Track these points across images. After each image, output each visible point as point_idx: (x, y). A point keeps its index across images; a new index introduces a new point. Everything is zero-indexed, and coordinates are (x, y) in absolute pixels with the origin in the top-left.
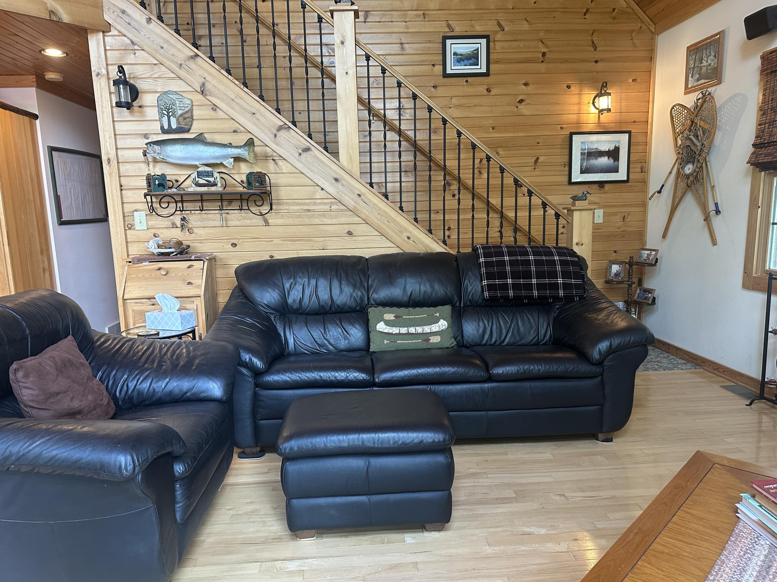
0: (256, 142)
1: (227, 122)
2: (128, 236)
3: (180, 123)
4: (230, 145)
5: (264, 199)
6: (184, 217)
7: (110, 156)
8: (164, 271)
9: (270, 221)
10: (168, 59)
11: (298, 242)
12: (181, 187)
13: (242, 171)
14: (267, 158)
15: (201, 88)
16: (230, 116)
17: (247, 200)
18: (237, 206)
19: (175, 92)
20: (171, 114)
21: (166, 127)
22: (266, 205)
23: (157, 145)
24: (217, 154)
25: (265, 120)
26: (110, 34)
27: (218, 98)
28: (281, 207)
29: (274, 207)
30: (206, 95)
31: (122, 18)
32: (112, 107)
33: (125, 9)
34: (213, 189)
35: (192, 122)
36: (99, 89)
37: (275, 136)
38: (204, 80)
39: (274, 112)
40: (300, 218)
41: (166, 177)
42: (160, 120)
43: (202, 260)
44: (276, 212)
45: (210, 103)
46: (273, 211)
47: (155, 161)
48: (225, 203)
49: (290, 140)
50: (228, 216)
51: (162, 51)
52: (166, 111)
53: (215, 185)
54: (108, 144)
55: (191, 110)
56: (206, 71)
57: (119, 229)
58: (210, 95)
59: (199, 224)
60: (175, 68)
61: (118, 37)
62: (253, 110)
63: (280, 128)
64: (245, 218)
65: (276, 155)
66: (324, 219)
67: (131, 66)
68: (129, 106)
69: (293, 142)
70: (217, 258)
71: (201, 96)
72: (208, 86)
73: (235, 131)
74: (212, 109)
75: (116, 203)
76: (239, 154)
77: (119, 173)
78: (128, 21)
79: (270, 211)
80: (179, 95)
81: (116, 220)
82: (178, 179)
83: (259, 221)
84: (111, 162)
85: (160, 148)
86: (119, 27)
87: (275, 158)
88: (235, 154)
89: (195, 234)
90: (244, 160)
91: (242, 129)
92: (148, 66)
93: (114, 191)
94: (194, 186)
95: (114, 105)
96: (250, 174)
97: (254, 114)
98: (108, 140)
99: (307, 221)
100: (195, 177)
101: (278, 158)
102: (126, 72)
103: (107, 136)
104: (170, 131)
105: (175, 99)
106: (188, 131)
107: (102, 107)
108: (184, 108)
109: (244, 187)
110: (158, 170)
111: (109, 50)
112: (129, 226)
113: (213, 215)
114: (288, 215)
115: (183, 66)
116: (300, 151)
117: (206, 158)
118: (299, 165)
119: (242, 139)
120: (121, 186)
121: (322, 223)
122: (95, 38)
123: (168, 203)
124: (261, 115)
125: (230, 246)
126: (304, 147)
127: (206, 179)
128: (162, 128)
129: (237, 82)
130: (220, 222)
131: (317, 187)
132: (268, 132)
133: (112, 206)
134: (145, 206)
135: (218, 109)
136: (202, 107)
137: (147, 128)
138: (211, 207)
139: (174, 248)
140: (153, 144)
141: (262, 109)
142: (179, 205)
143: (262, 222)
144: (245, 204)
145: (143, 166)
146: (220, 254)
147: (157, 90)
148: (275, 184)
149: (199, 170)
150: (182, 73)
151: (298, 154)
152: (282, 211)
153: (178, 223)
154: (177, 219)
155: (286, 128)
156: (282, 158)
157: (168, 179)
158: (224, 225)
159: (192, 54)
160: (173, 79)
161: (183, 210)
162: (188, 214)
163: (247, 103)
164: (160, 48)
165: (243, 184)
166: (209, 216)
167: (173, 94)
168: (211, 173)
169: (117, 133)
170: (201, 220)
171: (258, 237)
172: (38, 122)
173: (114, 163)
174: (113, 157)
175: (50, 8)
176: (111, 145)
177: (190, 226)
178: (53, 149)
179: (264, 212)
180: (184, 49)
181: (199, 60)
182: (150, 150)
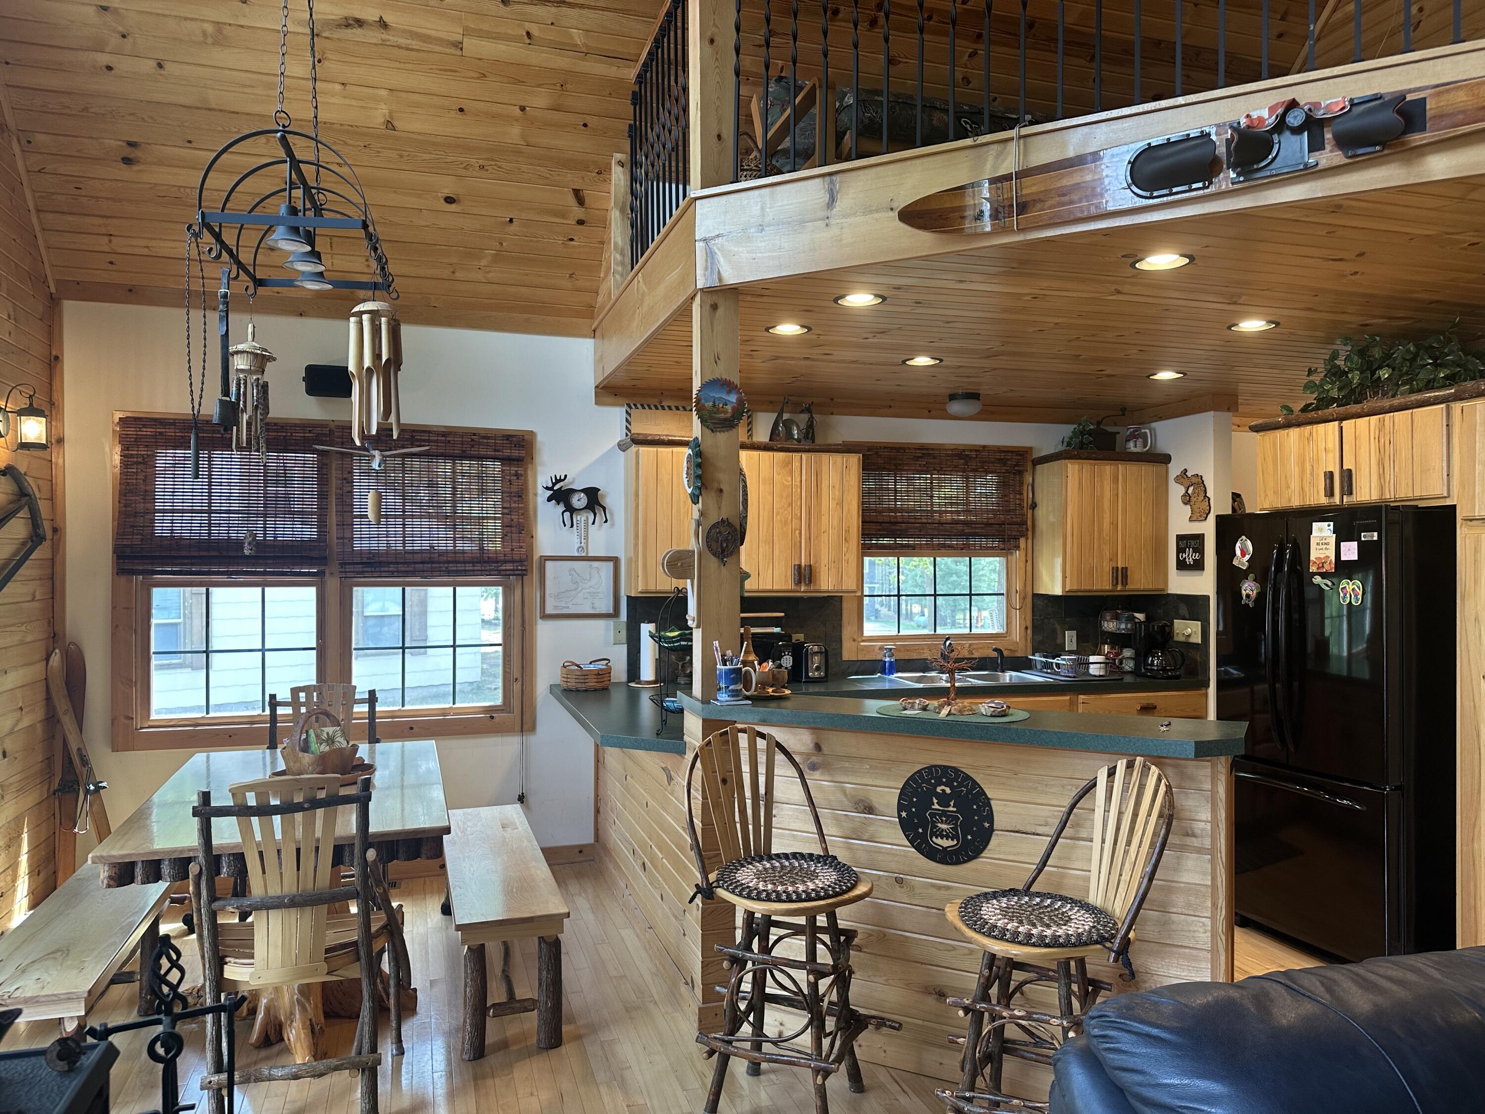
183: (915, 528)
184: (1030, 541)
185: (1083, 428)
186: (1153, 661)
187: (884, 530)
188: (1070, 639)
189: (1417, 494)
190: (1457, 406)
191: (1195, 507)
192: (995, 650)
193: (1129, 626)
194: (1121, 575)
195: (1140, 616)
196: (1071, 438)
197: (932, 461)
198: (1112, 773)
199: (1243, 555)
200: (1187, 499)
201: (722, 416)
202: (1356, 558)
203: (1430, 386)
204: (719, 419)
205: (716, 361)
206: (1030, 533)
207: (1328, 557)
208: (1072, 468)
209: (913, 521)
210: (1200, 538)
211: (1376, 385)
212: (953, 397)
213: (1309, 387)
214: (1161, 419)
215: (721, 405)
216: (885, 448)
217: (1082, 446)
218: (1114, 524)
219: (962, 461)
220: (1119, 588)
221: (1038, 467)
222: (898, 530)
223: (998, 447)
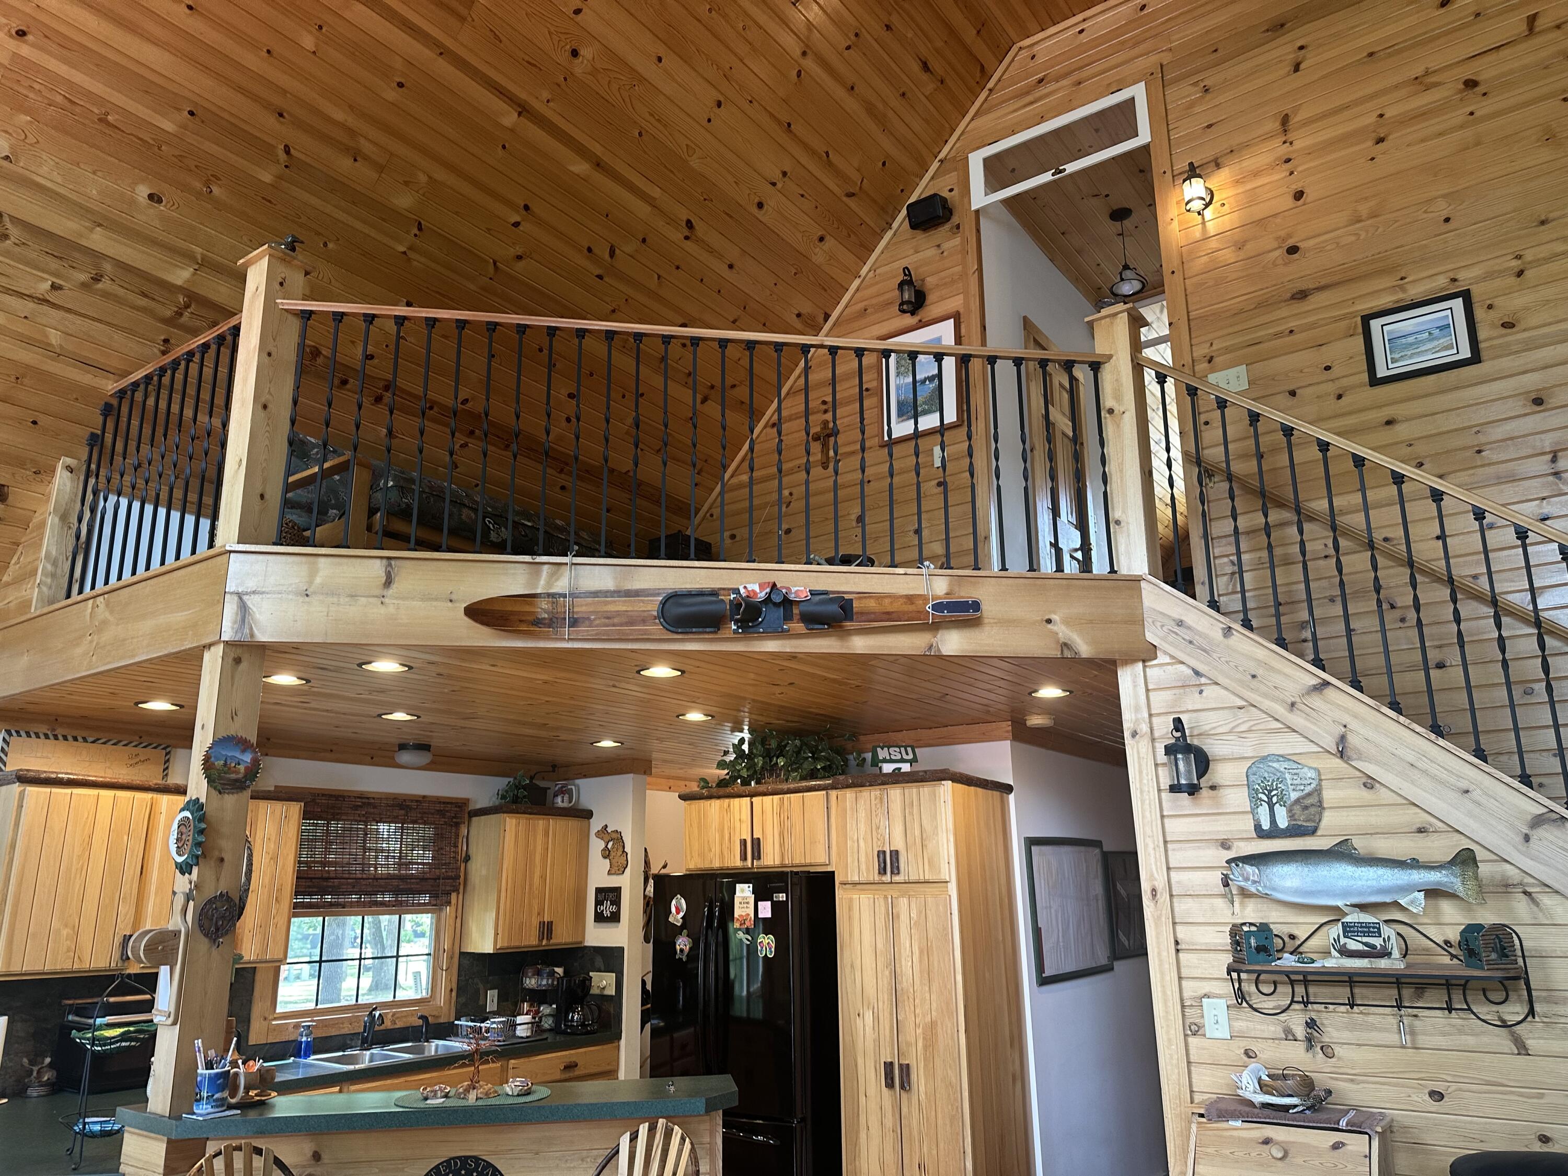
0: (1480, 854)
1: (1401, 812)
2: (1192, 1051)
3: (1296, 817)
4: (1414, 864)
5: (1509, 988)
6: (1312, 1019)
7: (1156, 884)
8: (1279, 1150)
9: (1532, 1044)
10: (1265, 696)
12: (1301, 950)
13: (1447, 919)
14: (1509, 890)
15: (1337, 745)
16: (1405, 799)
17: (1465, 989)
18: (1440, 1001)
19: (1282, 756)
20: (1275, 800)
21: (1266, 825)
22: (1515, 1002)
23: (1252, 865)
24: (1384, 883)
25: (1498, 805)
26: (1155, 662)
27: (1377, 763)
28: (1559, 1010)
29: (1538, 1008)
30: (1349, 758)
31: (1177, 634)
32: (1159, 790)
33: (1183, 618)
34: (1382, 964)
35: (1321, 814)
36: (1136, 760)
37: (1527, 838)
38: (1343, 730)
39: (1516, 784)
41: (1271, 930)
42: (1253, 812)
43: (1366, 1133)
44: (1545, 1020)
45: (1358, 774)
46: (1537, 1019)
47: (1244, 893)
48: (1407, 994)
50: (1417, 1023)
51: (1254, 682)
52: (1264, 793)
53: (1385, 953)
54: (1153, 860)
55: (1318, 791)
56: (1346, 710)
57: (1173, 1032)
58: (1359, 759)
59: (1346, 1036)
60: (1280, 710)
61: (1169, 667)
62: (1464, 785)
63: (1537, 822)
64: (1461, 1032)
65: (1533, 881)
67: (1195, 715)
68: (1193, 790)
70: (1395, 1124)
71: (1339, 761)
72: (1352, 739)
73: (1420, 831)
74: (1365, 785)
75: (1168, 979)
76: (1439, 883)
77: (1173, 917)
78: (1187, 638)
79: (1530, 1018)
80: (1291, 763)
81: (1167, 1012)
82: (1295, 932)
83: (1500, 1040)
84: (1158, 896)
85: (1257, 871)
86: (1172, 650)
87: (1529, 889)
88: (1428, 883)
89: (1339, 1058)
90: (1452, 896)
91: (1440, 824)
92: (1226, 711)
93: (1165, 954)
94: (1337, 955)
95: (1165, 787)
96: (1472, 927)
97: (1467, 792)
98: (1152, 852)
100: (1339, 936)
101: (1538, 889)
102: (1186, 727)
103: (1151, 846)
104: (1274, 833)
105: (1282, 769)
106: (1313, 832)
107: (1142, 792)
108: (1302, 788)
109: (1453, 957)
110: (1251, 913)
111: (1154, 690)
112: (1192, 1027)
113: (1378, 1018)
115: (1300, 706)
117: (1360, 894)
119: (1443, 848)
120: (1177, 943)
122: (1129, 673)
123: (1275, 984)
124: (1485, 794)
125: (1427, 1097)
127: (1365, 940)
128: (1258, 827)
129: (1419, 729)
130: (1397, 1036)
132: (1504, 829)
133: (1159, 984)
134: (1227, 989)
135: (1377, 785)
136: (1341, 784)
137: (1226, 829)
138: (1374, 999)
139: (1296, 1094)
140: (1243, 863)
141: (1488, 781)
142: (1300, 989)
143: (1508, 1045)
144: (1457, 998)
145: (1220, 903)
146: (1405, 1116)
147: (1246, 755)
148: (1536, 950)
149: (1348, 919)
150: (1296, 720)
152: (1562, 1020)
153: (1300, 1031)
154: (1297, 1020)
155: (1554, 821)
156: (1548, 890)
157: (1275, 933)
158: (1409, 1045)
159: (1315, 681)
160: (1277, 731)
161: (1308, 1003)
162: (1319, 1011)
163: (1446, 769)
164: (1250, 677)
165: (1449, 949)
166: (1370, 1019)
167: (1279, 761)
168: (1374, 928)
169: (1168, 839)
170: (1352, 1027)
171: (1500, 1080)
172: (1012, 797)
173: (1164, 897)
174: (1161, 883)
175: (1062, 640)
176: (1159, 864)
177: (1326, 1039)
178: (1031, 843)
179: (1512, 1019)
180: (1298, 674)
181: (1329, 692)
182: (1236, 874)
183: (348, 884)
184: (461, 896)
185: (520, 782)
186: (573, 1017)
187: (314, 887)
188: (492, 999)
189: (808, 861)
190: (833, 793)
191: (613, 861)
192: (421, 1017)
193: (550, 982)
194: (547, 929)
195: (559, 971)
196: (507, 791)
197: (372, 810)
198: (634, 1138)
199: (678, 912)
200: (606, 854)
201: (233, 776)
202: (769, 915)
203: (813, 775)
204: (229, 780)
205: (234, 715)
206: (462, 887)
207: (748, 915)
208: (511, 823)
209: (347, 876)
210: (617, 890)
211: (772, 769)
212: (403, 747)
213: (721, 765)
214: (585, 776)
215: (233, 765)
216: (323, 795)
217: (516, 800)
218: (543, 877)
219: (403, 812)
220: (544, 942)
221: (474, 819)
222: (330, 887)
223: (438, 798)
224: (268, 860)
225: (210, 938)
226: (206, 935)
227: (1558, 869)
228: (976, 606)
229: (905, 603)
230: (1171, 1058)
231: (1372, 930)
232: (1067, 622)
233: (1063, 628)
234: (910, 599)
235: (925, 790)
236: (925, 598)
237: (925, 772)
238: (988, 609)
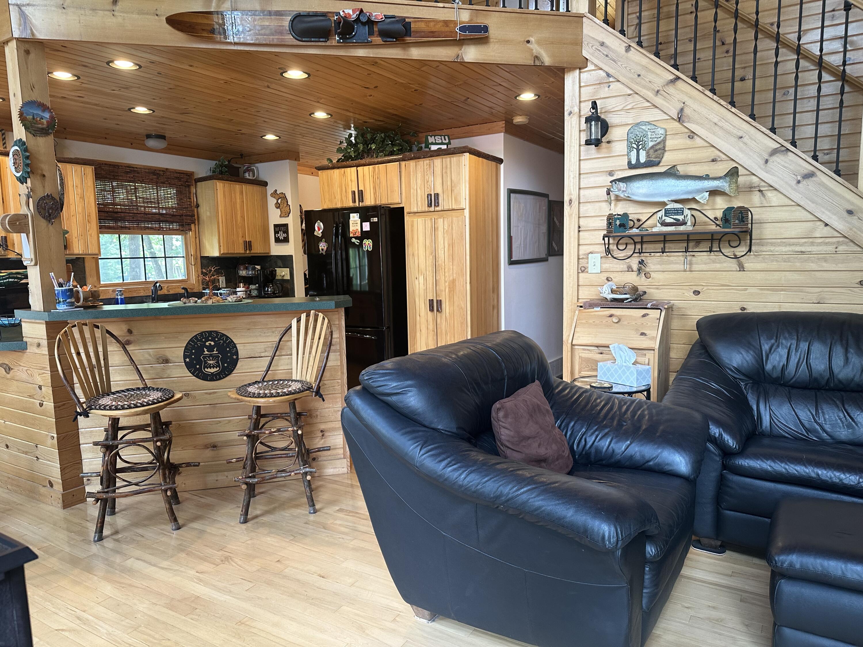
0: (741, 171)
1: (705, 151)
2: (580, 280)
3: (650, 156)
4: (707, 177)
5: (741, 239)
6: (643, 261)
7: (572, 197)
8: (616, 319)
9: (746, 265)
10: (644, 87)
11: (782, 292)
12: (643, 226)
13: (718, 207)
14: (752, 190)
15: (678, 114)
16: (709, 143)
17: (720, 240)
18: (707, 247)
19: (648, 122)
20: (640, 147)
21: (634, 162)
22: (743, 246)
23: (623, 182)
24: (690, 188)
25: (755, 143)
26: (586, 69)
27: (698, 124)
28: (764, 248)
29: (753, 248)
30: (683, 122)
31: (600, 51)
32: (580, 145)
33: (604, 41)
34: (682, 228)
35: (663, 154)
36: (569, 128)
37: (767, 161)
38: (683, 105)
39: (768, 132)
40: (789, 261)
41: (628, 217)
42: (628, 154)
43: (659, 309)
44: (756, 254)
45: (686, 130)
46: (752, 253)
47: (618, 199)
48: (691, 244)
49: (786, 165)
50: (694, 259)
51: (639, 79)
52: (635, 144)
53: (684, 223)
54: (572, 184)
55: (664, 141)
56: (686, 94)
57: (572, 271)
58: (688, 122)
59: (658, 267)
60: (650, 95)
61: (593, 72)
62: (740, 134)
63: (774, 152)
64: (714, 262)
65: (765, 184)
66: (824, 264)
67: (604, 100)
68: (597, 143)
69: (791, 167)
70: (674, 307)
71: (677, 124)
72: (687, 111)
73: (713, 161)
74: (689, 137)
75: (572, 245)
76: (717, 187)
77: (579, 214)
78: (605, 53)
79: (748, 254)
80: (652, 126)
81: (570, 262)
82: (641, 217)
83: (733, 264)
84: (573, 203)
85: (625, 185)
86: (596, 61)
87: (762, 189)
88: (712, 187)
89: (653, 278)
91: (724, 156)
92: (621, 97)
93: (572, 233)
94: (660, 225)
95: (583, 142)
96: (729, 209)
97: (741, 137)
98: (572, 180)
99: (798, 265)
100: (662, 216)
101: (766, 189)
102: (598, 108)
103: (572, 176)
104: (638, 165)
105: (647, 130)
106: (657, 164)
107: (570, 146)
108: (656, 139)
109: (717, 225)
110: (619, 209)
111: (584, 86)
112: (582, 269)
113: (675, 258)
114: (772, 258)
115: (662, 92)
116: (799, 178)
117: (677, 194)
118: (796, 197)
119: (723, 168)
120: (579, 227)
121: (820, 269)
122: (571, 77)
123: (626, 244)
124: (751, 138)
125: (692, 294)
126: (806, 172)
127: (675, 217)
128: (629, 163)
129: (723, 103)
130: (683, 266)
131: (819, 223)
132: (757, 158)
133: (568, 249)
134: (602, 248)
135: (696, 137)
136: (677, 136)
137: (613, 165)
138: (675, 249)
139: (629, 294)
140: (619, 181)
141: (753, 130)
142: (638, 246)
143: (735, 267)
144: (715, 245)
145: (605, 205)
146: (680, 303)
147: (629, 123)
148: (759, 220)
149: (668, 207)
150: (658, 101)
151: (795, 182)
152: (764, 253)
153: (635, 267)
154: (634, 263)
155: (782, 151)
156: (771, 188)
157: (630, 218)
158: (688, 270)
159: (672, 77)
160: (647, 108)
161: (642, 252)
162: (646, 257)
163: (733, 126)
164: (637, 76)
165: (716, 222)
166: (671, 258)
167: (646, 125)
168: (680, 210)
169: (581, 172)
170: (661, 263)
171: (728, 284)
172: (502, 166)
173: (575, 204)
174: (575, 197)
175: (535, 54)
176: (575, 186)
177: (647, 269)
178: (511, 191)
179: (739, 254)
180: (663, 73)
181: (679, 83)
182: (614, 188)
183: (129, 216)
184: (197, 226)
185: (222, 163)
186: (268, 289)
187: (110, 217)
188: (222, 280)
189: (389, 202)
190: (403, 163)
191: (282, 210)
192: (183, 288)
193: (253, 272)
194: (248, 245)
195: (258, 267)
196: (215, 168)
197: (137, 175)
198: (299, 321)
199: (319, 230)
200: (278, 206)
201: (40, 126)
202: (369, 230)
203: (392, 153)
204: (38, 128)
205: (32, 88)
206: (196, 222)
207: (357, 230)
208: (220, 185)
209: (128, 211)
210: (286, 226)
211: (368, 152)
212: (149, 136)
213: (339, 150)
214: (261, 162)
215: (38, 119)
216: (105, 164)
217: (222, 173)
218: (243, 217)
219: (155, 177)
220: (248, 252)
221: (198, 183)
222: (120, 217)
223: (175, 170)
224: (78, 199)
225: (46, 219)
226: (44, 217)
227: (778, 177)
228: (486, 29)
229: (443, 26)
230: (570, 284)
231: (680, 212)
232: (538, 43)
233: (536, 46)
234: (446, 23)
235: (454, 159)
236: (455, 23)
237: (455, 148)
238: (493, 32)
